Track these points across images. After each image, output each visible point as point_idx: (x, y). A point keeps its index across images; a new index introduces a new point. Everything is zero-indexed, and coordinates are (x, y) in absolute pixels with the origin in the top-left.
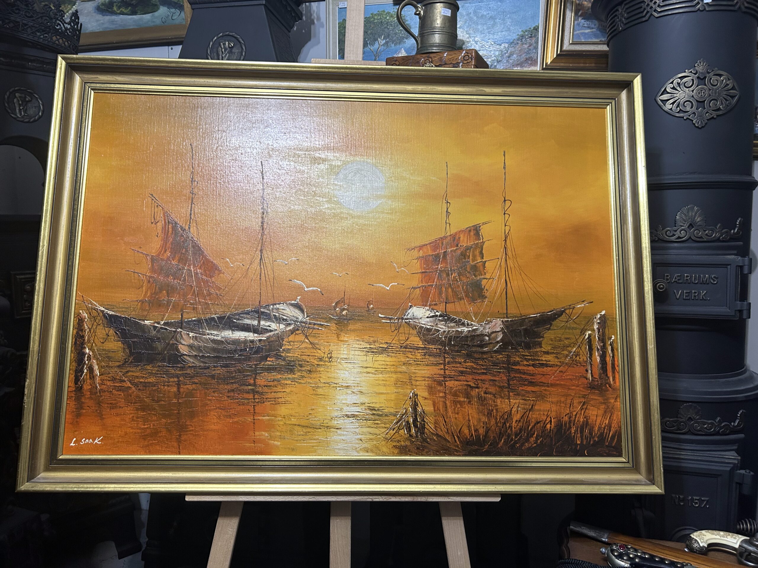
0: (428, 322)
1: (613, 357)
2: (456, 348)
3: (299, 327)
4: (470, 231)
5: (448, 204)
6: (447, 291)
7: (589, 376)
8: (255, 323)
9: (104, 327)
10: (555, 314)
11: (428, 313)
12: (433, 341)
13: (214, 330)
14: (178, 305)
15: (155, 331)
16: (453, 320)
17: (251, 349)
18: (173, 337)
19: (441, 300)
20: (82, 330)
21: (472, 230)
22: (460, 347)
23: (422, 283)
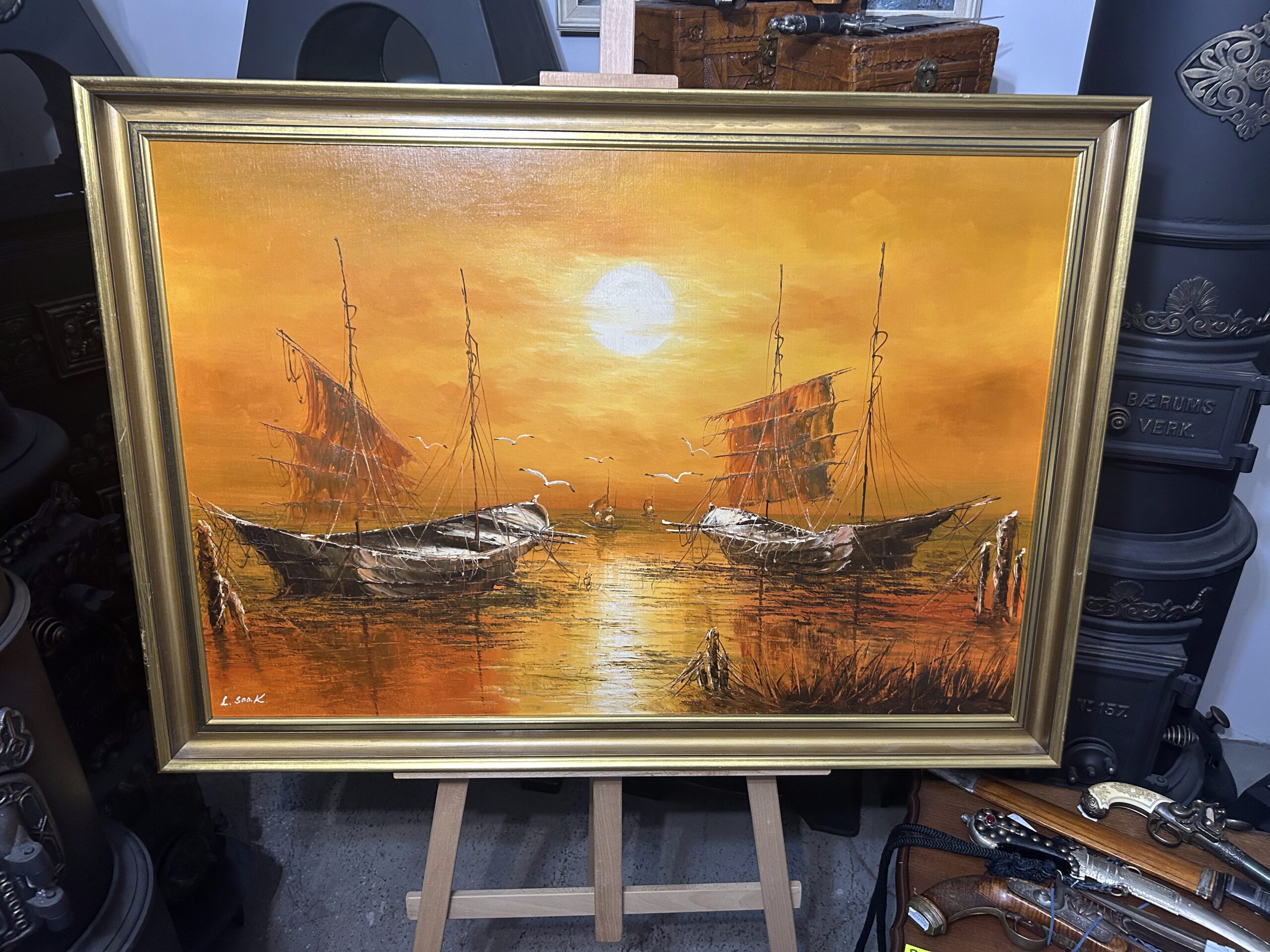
0: (738, 530)
1: (1019, 579)
2: (780, 569)
3: (539, 540)
4: (814, 386)
5: (780, 340)
6: (770, 484)
7: (979, 606)
8: (472, 535)
9: (239, 543)
10: (937, 517)
11: (740, 518)
12: (746, 559)
13: (408, 547)
14: (349, 510)
15: (318, 548)
16: (776, 528)
17: (468, 573)
18: (347, 557)
19: (760, 497)
20: (207, 550)
21: (817, 385)
22: (786, 568)
23: (731, 471)
